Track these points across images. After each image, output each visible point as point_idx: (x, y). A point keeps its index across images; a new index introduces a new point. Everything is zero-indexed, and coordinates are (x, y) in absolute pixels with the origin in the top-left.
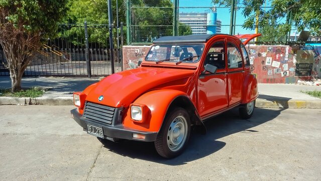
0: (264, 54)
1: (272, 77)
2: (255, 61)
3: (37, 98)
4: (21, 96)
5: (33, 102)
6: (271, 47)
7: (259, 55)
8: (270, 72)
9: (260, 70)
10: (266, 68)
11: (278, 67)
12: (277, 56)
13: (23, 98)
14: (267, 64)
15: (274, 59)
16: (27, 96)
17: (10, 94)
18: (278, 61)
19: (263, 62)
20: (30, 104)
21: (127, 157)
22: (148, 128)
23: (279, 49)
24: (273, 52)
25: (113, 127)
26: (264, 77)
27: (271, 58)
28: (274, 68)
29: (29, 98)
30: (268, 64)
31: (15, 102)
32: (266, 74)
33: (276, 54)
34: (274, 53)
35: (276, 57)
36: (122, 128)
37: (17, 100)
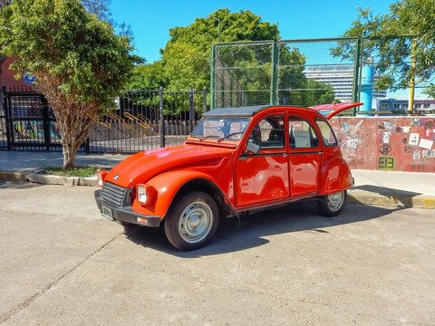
0: (406, 129)
1: (420, 163)
2: (391, 138)
3: (86, 178)
4: (71, 175)
5: (82, 182)
6: (417, 118)
7: (399, 129)
8: (416, 155)
9: (400, 152)
10: (410, 150)
11: (429, 147)
12: (427, 132)
13: (72, 178)
14: (410, 143)
15: (423, 136)
16: (77, 176)
17: (61, 173)
18: (429, 138)
19: (405, 140)
20: (79, 185)
21: (140, 246)
22: (154, 211)
23: (430, 122)
24: (421, 126)
25: (121, 209)
26: (407, 162)
27: (417, 135)
28: (423, 149)
29: (77, 178)
30: (413, 144)
31: (62, 181)
32: (410, 158)
33: (426, 129)
34: (423, 127)
35: (425, 134)
36: (131, 210)
37: (65, 180)
